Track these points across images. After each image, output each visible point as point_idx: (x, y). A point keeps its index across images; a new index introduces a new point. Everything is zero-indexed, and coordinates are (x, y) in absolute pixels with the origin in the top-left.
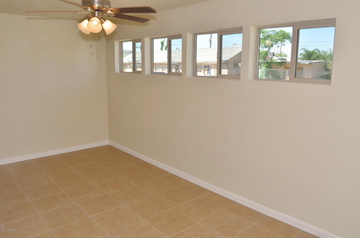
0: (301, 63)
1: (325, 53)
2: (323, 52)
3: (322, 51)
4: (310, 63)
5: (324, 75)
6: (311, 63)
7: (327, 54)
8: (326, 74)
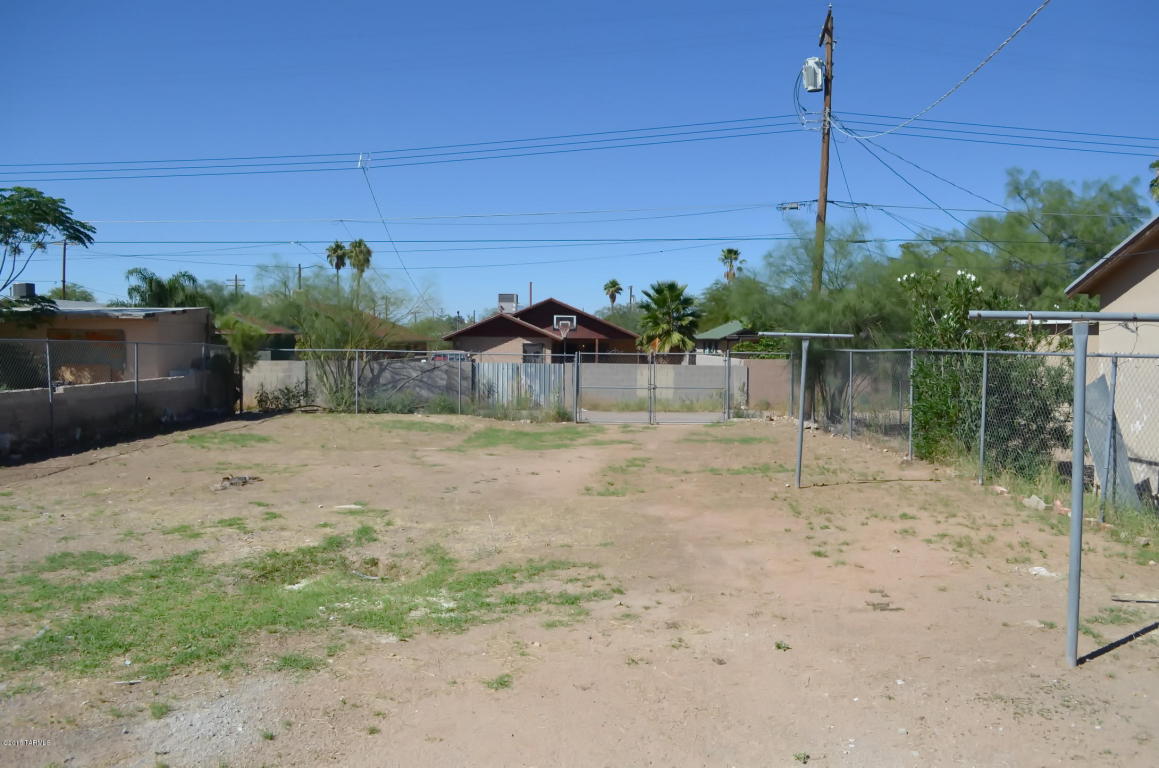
0: (117, 314)
1: (218, 288)
2: (209, 287)
3: (207, 281)
4: (147, 316)
5: (207, 357)
6: (153, 315)
7: (226, 293)
8: (212, 354)
